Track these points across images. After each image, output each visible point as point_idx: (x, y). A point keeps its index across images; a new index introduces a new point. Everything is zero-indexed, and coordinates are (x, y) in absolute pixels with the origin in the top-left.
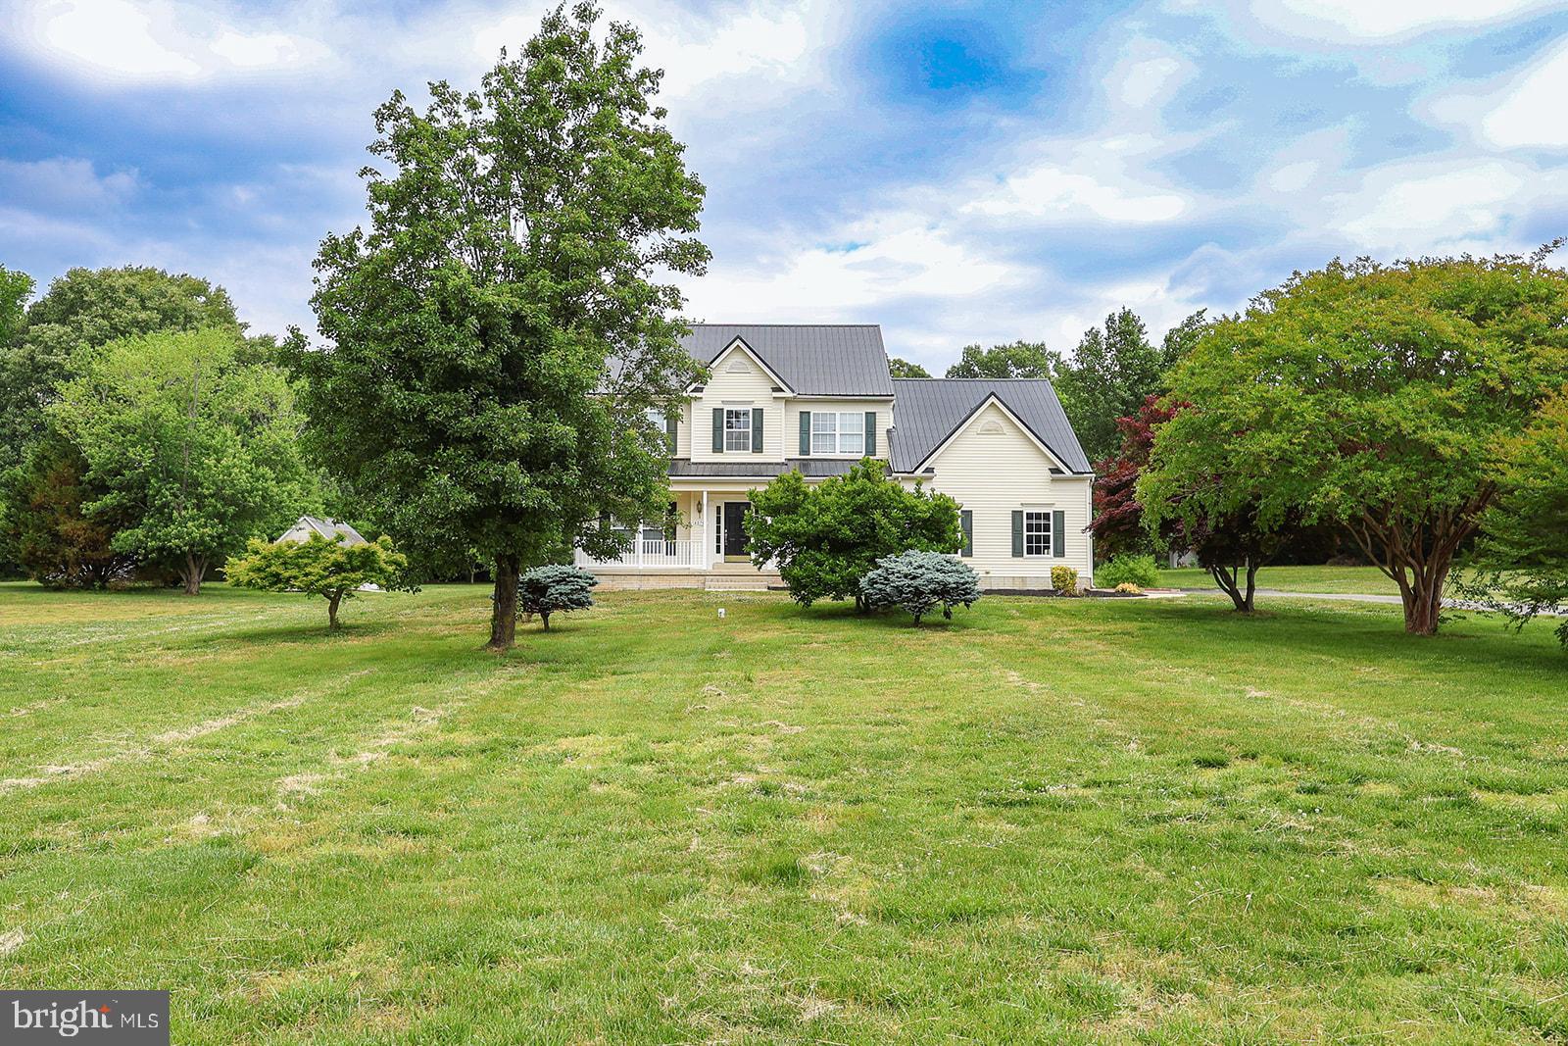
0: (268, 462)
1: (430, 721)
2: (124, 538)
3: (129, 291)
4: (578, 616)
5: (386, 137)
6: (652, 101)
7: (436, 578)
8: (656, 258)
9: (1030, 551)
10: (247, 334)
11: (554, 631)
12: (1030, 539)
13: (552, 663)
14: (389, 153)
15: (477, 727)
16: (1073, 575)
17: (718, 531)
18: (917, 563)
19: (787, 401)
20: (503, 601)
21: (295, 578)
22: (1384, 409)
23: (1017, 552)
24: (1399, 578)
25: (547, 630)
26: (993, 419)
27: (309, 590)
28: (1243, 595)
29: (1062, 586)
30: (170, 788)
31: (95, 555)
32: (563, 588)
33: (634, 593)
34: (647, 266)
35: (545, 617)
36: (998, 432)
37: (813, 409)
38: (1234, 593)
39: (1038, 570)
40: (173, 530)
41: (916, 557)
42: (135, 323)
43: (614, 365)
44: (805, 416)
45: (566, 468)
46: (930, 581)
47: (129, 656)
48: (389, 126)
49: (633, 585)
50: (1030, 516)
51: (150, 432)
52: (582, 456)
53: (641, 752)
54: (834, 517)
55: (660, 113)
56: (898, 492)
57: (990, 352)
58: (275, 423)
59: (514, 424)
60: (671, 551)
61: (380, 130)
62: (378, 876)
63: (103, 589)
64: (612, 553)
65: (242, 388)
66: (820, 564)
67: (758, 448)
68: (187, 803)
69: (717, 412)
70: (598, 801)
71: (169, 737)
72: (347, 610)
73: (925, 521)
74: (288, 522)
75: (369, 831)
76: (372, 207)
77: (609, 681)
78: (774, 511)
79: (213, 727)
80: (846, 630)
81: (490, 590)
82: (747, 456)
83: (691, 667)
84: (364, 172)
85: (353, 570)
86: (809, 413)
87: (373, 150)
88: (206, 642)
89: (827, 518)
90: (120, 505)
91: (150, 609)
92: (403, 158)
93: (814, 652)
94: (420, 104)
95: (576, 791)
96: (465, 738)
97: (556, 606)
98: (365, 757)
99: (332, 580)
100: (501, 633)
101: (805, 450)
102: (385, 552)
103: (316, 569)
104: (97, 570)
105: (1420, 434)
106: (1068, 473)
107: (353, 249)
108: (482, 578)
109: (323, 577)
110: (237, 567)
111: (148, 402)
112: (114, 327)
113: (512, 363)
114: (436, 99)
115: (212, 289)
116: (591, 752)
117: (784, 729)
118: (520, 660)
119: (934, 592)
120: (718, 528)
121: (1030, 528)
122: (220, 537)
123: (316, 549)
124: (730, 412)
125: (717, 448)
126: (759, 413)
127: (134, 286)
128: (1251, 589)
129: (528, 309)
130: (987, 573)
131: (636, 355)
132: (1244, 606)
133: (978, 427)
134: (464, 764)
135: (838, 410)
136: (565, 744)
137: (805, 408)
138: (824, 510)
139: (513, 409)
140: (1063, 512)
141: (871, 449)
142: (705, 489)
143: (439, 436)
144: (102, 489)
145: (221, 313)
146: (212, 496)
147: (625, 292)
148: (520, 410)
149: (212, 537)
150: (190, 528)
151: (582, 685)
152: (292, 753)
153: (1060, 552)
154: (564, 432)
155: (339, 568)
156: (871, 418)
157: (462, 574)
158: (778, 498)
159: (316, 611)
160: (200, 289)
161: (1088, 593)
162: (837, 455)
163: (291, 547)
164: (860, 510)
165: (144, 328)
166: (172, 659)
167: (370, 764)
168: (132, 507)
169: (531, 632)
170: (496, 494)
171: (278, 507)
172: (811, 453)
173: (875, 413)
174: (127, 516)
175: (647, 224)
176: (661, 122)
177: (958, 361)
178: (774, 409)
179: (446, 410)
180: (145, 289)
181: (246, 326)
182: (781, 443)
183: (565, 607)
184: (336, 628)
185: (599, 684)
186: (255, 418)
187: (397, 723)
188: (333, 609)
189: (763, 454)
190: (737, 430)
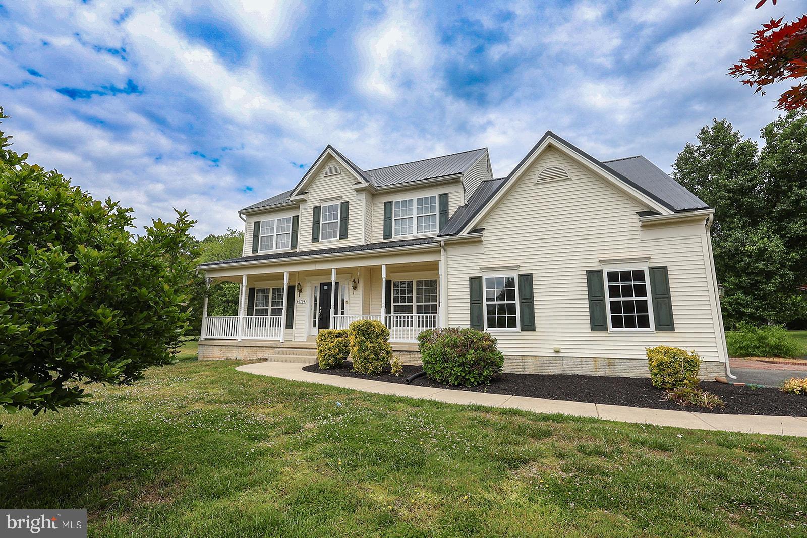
9: (617, 323)
12: (615, 307)
17: (315, 309)
19: (372, 194)
23: (597, 324)
26: (554, 164)
36: (560, 177)
37: (394, 199)
39: (628, 348)
44: (388, 206)
49: (233, 354)
50: (613, 276)
67: (344, 235)
82: (335, 243)
86: (392, 202)
101: (388, 234)
106: (665, 212)
120: (315, 305)
121: (614, 291)
124: (325, 209)
125: (316, 239)
126: (345, 206)
130: (557, 352)
135: (414, 195)
137: (388, 199)
140: (665, 268)
153: (666, 323)
156: (443, 199)
162: (414, 235)
172: (393, 236)
173: (447, 194)
178: (357, 200)
182: (361, 228)
189: (348, 239)
190: (329, 222)
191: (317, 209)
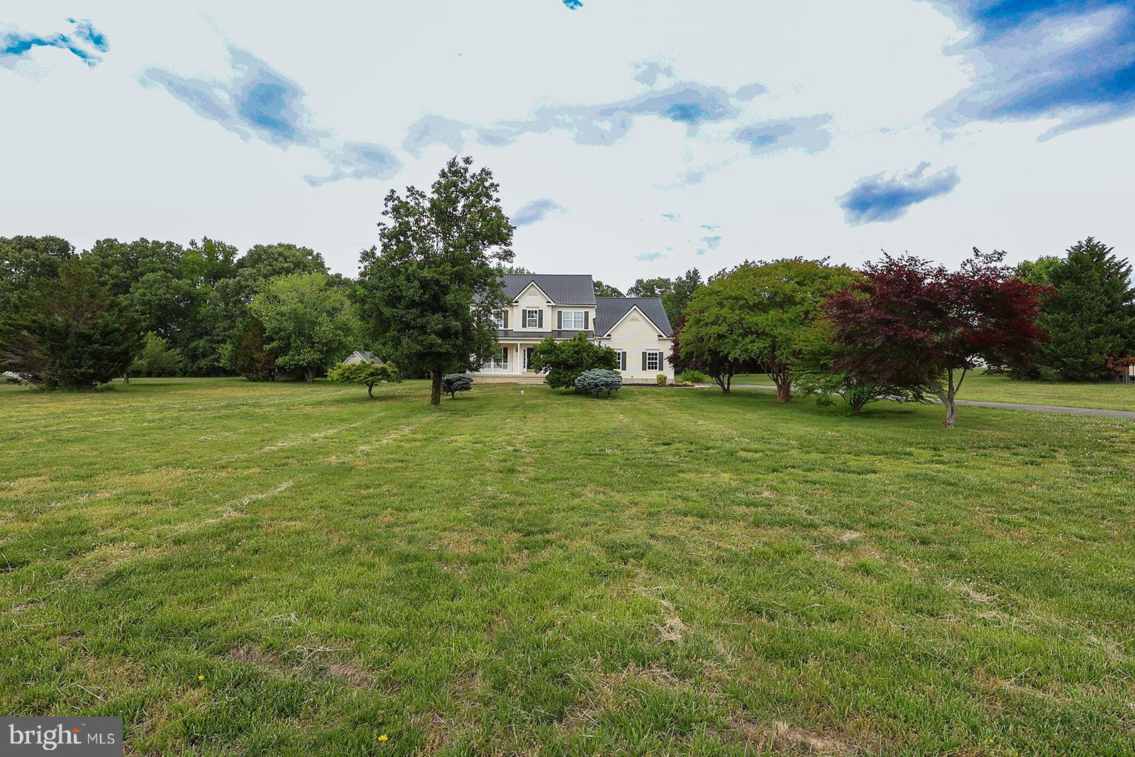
0: (340, 329)
1: (407, 431)
2: (280, 361)
3: (280, 254)
4: (465, 393)
5: (389, 209)
6: (495, 195)
7: (409, 378)
8: (494, 256)
9: (649, 368)
10: (330, 273)
11: (456, 399)
12: (649, 363)
13: (454, 412)
14: (390, 215)
15: (424, 433)
16: (665, 378)
17: (524, 359)
18: (598, 374)
19: (552, 306)
20: (436, 387)
21: (355, 378)
22: (760, 320)
23: (644, 369)
24: (776, 381)
25: (453, 399)
26: (635, 315)
27: (360, 383)
28: (726, 386)
29: (662, 382)
30: (322, 450)
31: (269, 367)
32: (459, 382)
33: (490, 384)
34: (490, 260)
35: (453, 394)
36: (636, 318)
37: (563, 310)
38: (723, 386)
39: (652, 376)
40: (301, 357)
41: (597, 371)
42: (283, 268)
43: (477, 298)
44: (560, 313)
45: (457, 338)
46: (601, 381)
47: (292, 408)
48: (390, 204)
49: (490, 381)
50: (649, 354)
51: (292, 316)
52: (464, 333)
53: (478, 440)
54: (566, 355)
55: (498, 200)
56: (591, 345)
57: (647, 281)
58: (343, 312)
59: (435, 321)
60: (505, 367)
61: (386, 206)
62: (391, 471)
63: (273, 380)
64: (477, 370)
65: (329, 298)
66: (560, 374)
67: (541, 326)
68: (328, 454)
69: (524, 311)
70: (461, 454)
71: (317, 435)
72: (375, 390)
73: (601, 357)
74: (350, 353)
75: (388, 461)
76: (381, 240)
77: (474, 418)
78: (543, 352)
79: (331, 432)
80: (570, 399)
81: (430, 382)
82: (536, 329)
83: (505, 413)
84: (379, 224)
85: (378, 375)
87: (383, 214)
88: (320, 403)
89: (564, 356)
90: (279, 346)
91: (294, 389)
92: (396, 218)
93: (552, 408)
94: (403, 195)
95: (455, 451)
96: (419, 436)
97: (457, 390)
98: (385, 442)
99: (370, 379)
100: (436, 401)
101: (559, 327)
102: (389, 367)
103: (363, 375)
104: (270, 372)
105: (772, 332)
106: (665, 337)
107: (373, 254)
108: (429, 378)
109: (366, 378)
110: (333, 374)
111: (290, 303)
112: (274, 270)
113: (436, 298)
114: (409, 193)
115: (315, 253)
116: (462, 440)
117: (530, 434)
118: (441, 410)
119: (602, 385)
121: (649, 359)
122: (321, 360)
123: (364, 366)
124: (529, 312)
125: (524, 326)
126: (541, 311)
127: (282, 252)
128: (729, 384)
129: (442, 278)
130: (630, 377)
131: (485, 294)
132: (727, 392)
133: (629, 319)
134: (418, 444)
135: (573, 311)
136: (453, 438)
138: (562, 352)
139: (437, 316)
140: (662, 353)
141: (586, 326)
142: (519, 342)
143: (407, 326)
144: (271, 339)
145: (318, 264)
146: (317, 343)
147: (481, 271)
148: (438, 316)
149: (318, 360)
150: (308, 356)
151: (463, 419)
152: (360, 441)
153: (661, 369)
154: (456, 324)
155: (372, 374)
156: (587, 313)
157: (421, 376)
158: (545, 348)
159: (364, 391)
160: (310, 252)
161: (672, 385)
162: (572, 329)
163: (353, 366)
164: (577, 353)
165: (288, 271)
166: (309, 410)
167: (387, 443)
168: (284, 347)
169: (448, 400)
170: (430, 348)
171: (345, 347)
172: (561, 328)
173: (589, 312)
174: (283, 351)
175: (491, 243)
176: (498, 203)
177: (633, 285)
178: (547, 311)
179: (409, 316)
180: (286, 254)
181: (329, 269)
182: (549, 325)
183: (460, 390)
184: (372, 398)
185: (469, 419)
186: (335, 309)
187: (396, 431)
188: (370, 390)
189: (544, 328)
190: (532, 319)
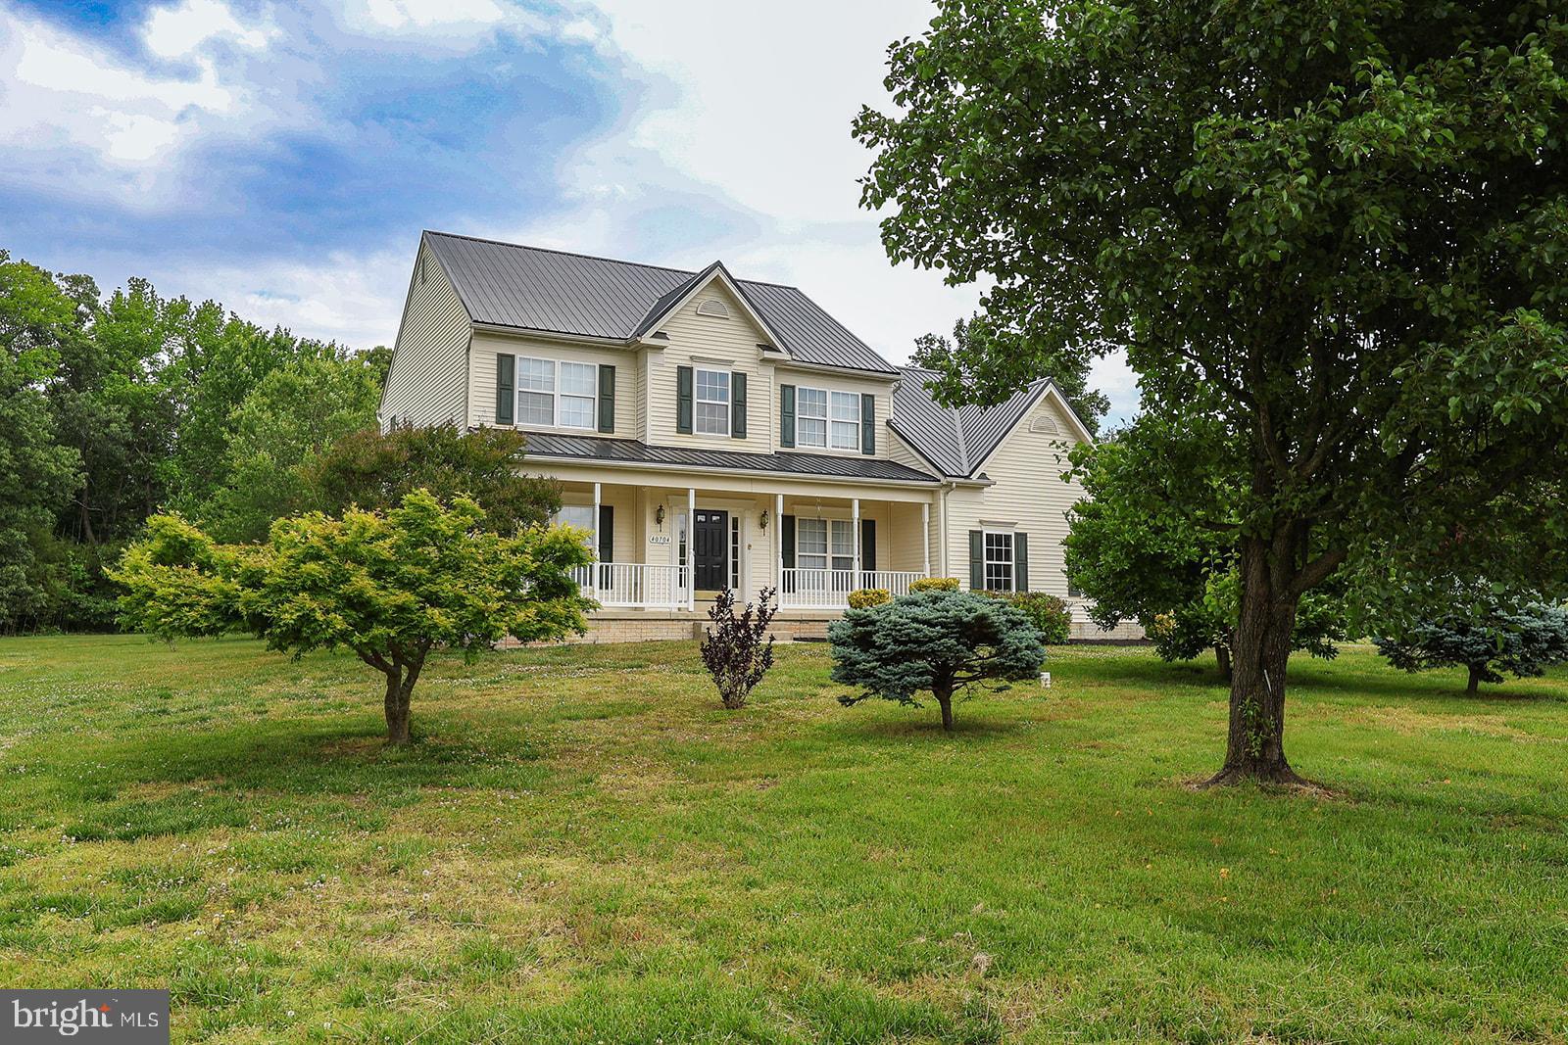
19: (776, 366)
25: (949, 727)
26: (1046, 413)
36: (1051, 430)
37: (801, 383)
44: (789, 392)
50: (990, 540)
67: (739, 431)
69: (684, 372)
82: (725, 443)
86: (793, 387)
101: (788, 441)
124: (702, 375)
125: (684, 426)
126: (740, 380)
133: (1031, 422)
135: (829, 387)
137: (791, 380)
141: (869, 444)
156: (868, 402)
162: (829, 450)
172: (796, 444)
173: (873, 396)
178: (759, 376)
189: (747, 440)
190: (711, 402)
191: (684, 374)
